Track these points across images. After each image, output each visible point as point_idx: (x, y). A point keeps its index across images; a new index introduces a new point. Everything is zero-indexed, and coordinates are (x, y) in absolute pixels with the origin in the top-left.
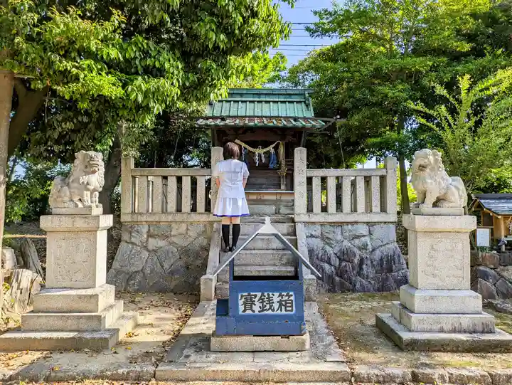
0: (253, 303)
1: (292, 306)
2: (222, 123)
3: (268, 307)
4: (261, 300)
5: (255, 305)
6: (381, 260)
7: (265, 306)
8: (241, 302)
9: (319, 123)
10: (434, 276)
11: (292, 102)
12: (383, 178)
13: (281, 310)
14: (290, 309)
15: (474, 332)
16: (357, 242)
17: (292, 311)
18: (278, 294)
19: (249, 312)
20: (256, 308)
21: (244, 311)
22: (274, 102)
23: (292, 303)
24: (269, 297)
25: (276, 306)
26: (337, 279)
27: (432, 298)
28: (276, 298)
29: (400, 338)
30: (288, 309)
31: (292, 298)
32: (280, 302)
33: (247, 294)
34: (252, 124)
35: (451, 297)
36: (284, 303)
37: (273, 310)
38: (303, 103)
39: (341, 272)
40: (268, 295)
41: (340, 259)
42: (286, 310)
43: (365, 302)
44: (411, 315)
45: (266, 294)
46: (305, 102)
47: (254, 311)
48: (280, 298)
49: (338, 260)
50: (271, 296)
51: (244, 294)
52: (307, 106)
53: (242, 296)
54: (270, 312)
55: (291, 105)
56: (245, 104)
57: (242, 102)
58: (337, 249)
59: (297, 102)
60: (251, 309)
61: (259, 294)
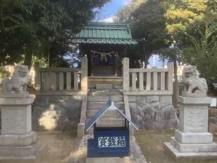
0: (105, 142)
1: (124, 143)
2: (85, 42)
3: (112, 144)
4: (109, 141)
5: (106, 143)
6: (165, 113)
7: (111, 143)
8: (99, 142)
9: (134, 42)
10: (192, 126)
11: (120, 30)
12: (166, 73)
13: (119, 145)
14: (123, 144)
15: (209, 152)
16: (153, 104)
17: (124, 145)
18: (117, 137)
19: (103, 146)
20: (107, 144)
21: (101, 146)
22: (111, 30)
23: (124, 142)
24: (113, 139)
25: (116, 143)
26: (144, 123)
27: (190, 136)
28: (116, 139)
29: (175, 156)
30: (122, 144)
31: (124, 139)
32: (118, 141)
33: (102, 138)
34: (100, 42)
35: (199, 136)
36: (120, 142)
37: (115, 145)
38: (126, 30)
39: (145, 120)
40: (113, 138)
41: (145, 113)
42: (121, 145)
43: (157, 135)
44: (180, 144)
45: (111, 137)
46: (127, 30)
47: (106, 146)
48: (118, 139)
49: (144, 114)
50: (114, 138)
51: (101, 138)
52: (128, 32)
53: (100, 139)
54: (113, 146)
55: (120, 32)
56: (96, 30)
57: (95, 29)
58: (143, 108)
59: (123, 30)
60: (104, 145)
61: (108, 138)
